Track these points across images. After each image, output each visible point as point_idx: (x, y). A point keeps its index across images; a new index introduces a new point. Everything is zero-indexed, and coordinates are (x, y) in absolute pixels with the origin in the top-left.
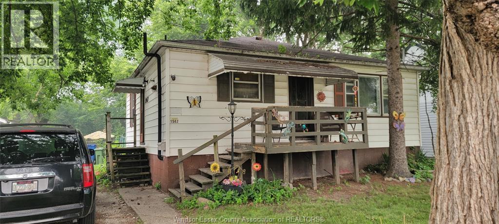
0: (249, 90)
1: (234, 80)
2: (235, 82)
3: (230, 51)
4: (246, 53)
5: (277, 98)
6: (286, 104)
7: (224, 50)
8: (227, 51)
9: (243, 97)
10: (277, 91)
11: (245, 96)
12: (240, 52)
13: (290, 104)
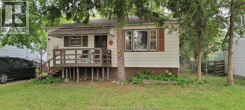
0: (77, 42)
1: (71, 38)
2: (72, 39)
3: (65, 27)
4: (72, 27)
5: (89, 44)
6: (93, 47)
7: (63, 27)
8: (64, 28)
9: (75, 45)
10: (89, 41)
11: (76, 44)
12: (69, 27)
13: (95, 47)
